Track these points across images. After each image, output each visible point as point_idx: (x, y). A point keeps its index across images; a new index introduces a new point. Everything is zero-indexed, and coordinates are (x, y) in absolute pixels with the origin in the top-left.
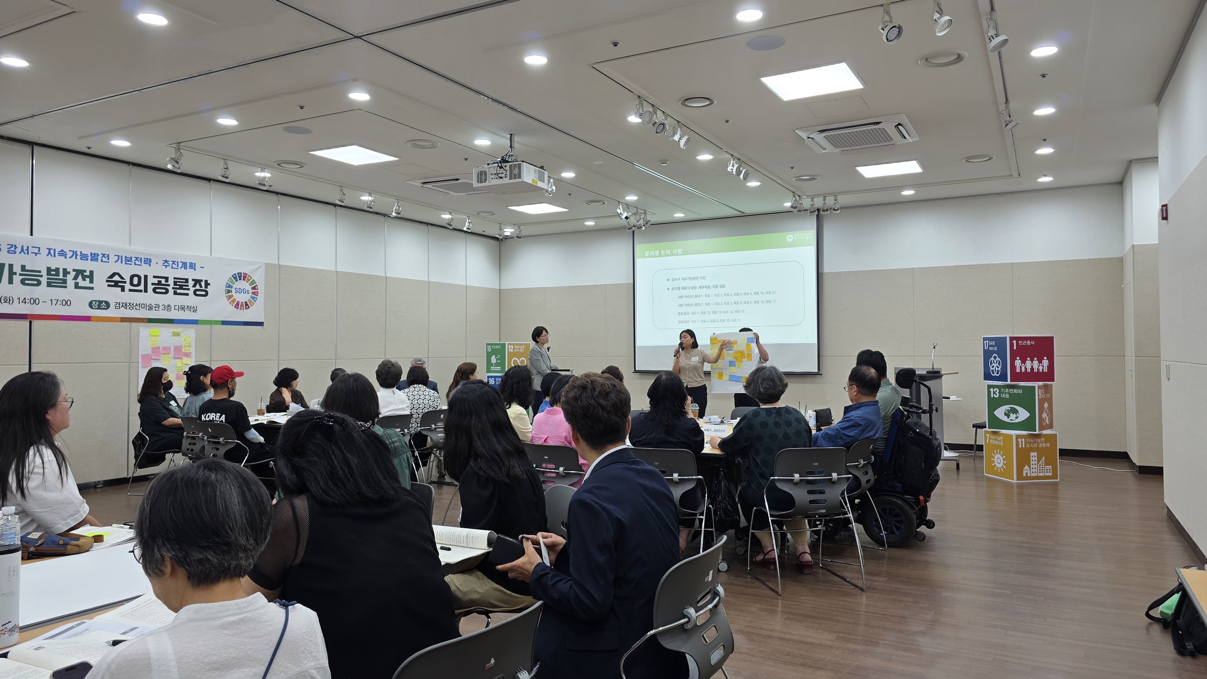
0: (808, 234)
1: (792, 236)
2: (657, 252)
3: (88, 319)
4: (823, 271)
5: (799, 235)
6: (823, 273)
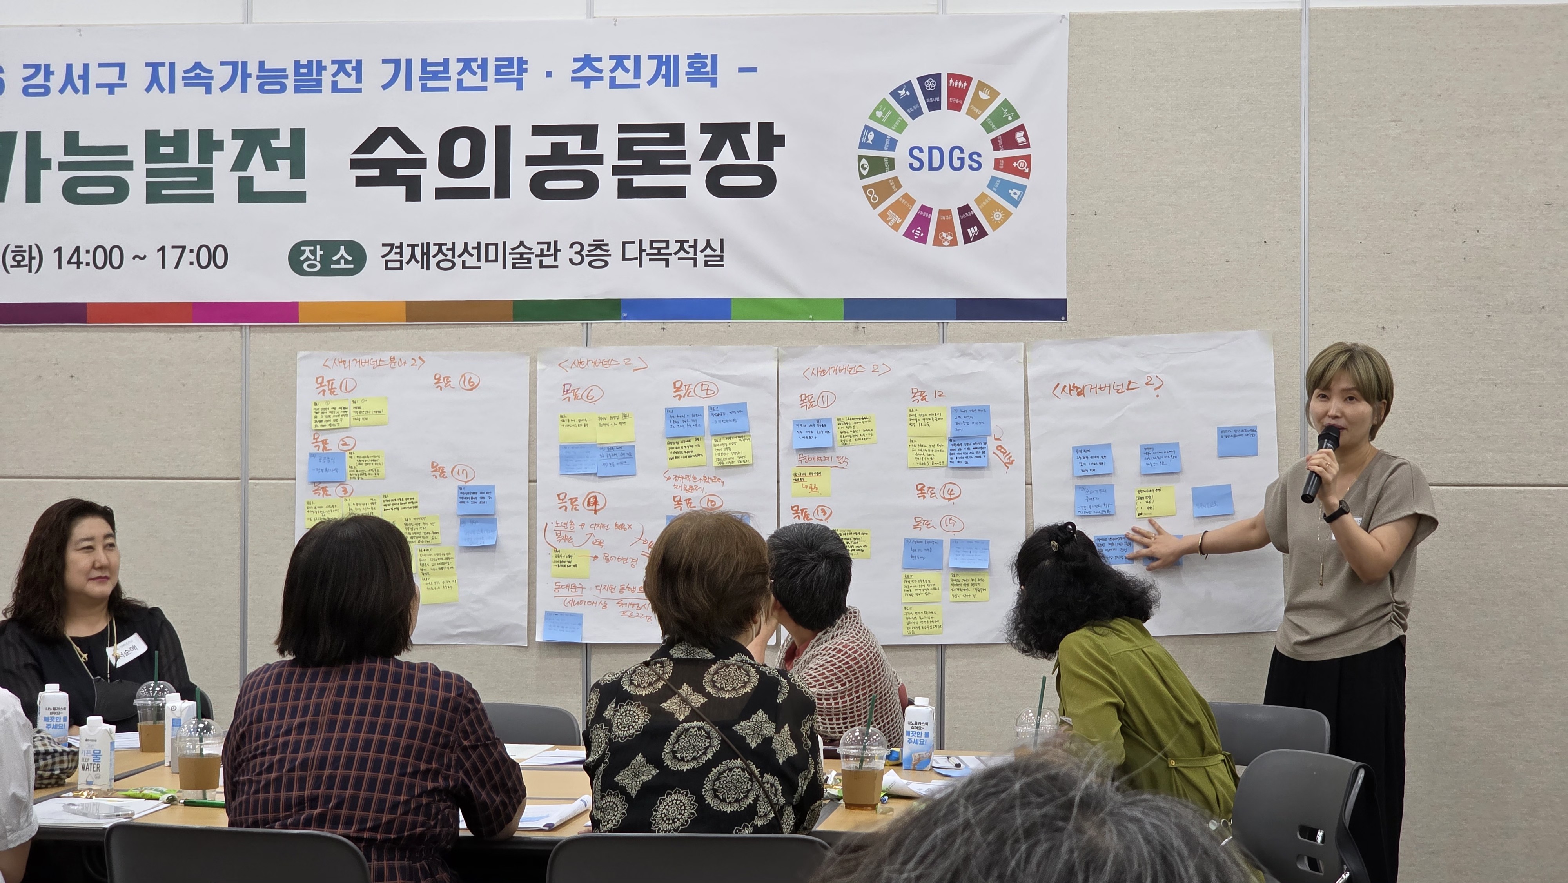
3: (281, 313)
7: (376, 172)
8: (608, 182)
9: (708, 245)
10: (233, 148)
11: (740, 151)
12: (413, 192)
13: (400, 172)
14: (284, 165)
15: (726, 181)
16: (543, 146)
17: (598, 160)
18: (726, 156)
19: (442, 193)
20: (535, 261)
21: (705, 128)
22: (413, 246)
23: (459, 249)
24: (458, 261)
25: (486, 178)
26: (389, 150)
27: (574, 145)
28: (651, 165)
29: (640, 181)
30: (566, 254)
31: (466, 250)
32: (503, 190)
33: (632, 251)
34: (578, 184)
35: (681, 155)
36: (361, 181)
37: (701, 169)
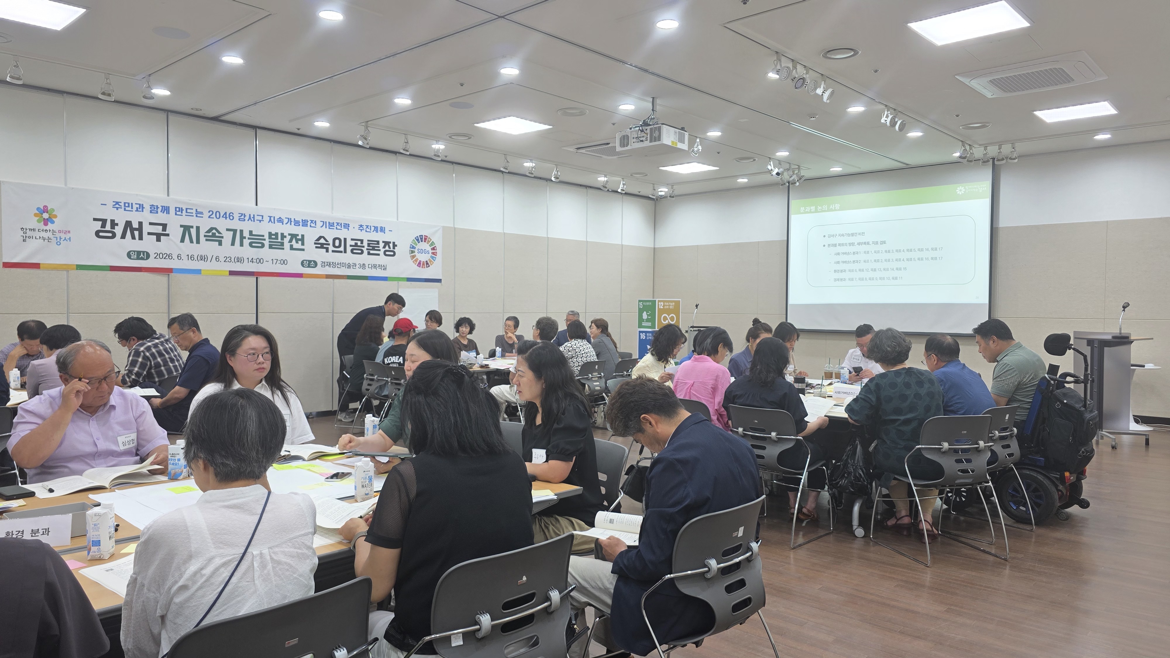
0: (981, 186)
1: (963, 188)
2: (813, 208)
3: (300, 275)
4: (999, 225)
5: (971, 187)
6: (998, 227)
7: (319, 246)
8: (366, 252)
9: (384, 266)
10: (289, 237)
11: (389, 248)
12: (327, 251)
13: (325, 246)
14: (300, 242)
15: (387, 253)
16: (353, 243)
17: (363, 247)
18: (387, 248)
19: (333, 251)
20: (352, 267)
21: (383, 242)
22: (327, 262)
23: (337, 264)
24: (336, 266)
25: (342, 249)
26: (322, 241)
27: (359, 243)
28: (373, 249)
29: (372, 252)
30: (358, 266)
31: (338, 264)
32: (345, 252)
33: (370, 266)
34: (360, 252)
35: (379, 247)
36: (316, 247)
37: (383, 250)
